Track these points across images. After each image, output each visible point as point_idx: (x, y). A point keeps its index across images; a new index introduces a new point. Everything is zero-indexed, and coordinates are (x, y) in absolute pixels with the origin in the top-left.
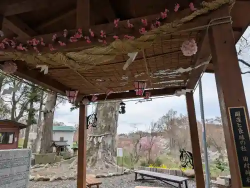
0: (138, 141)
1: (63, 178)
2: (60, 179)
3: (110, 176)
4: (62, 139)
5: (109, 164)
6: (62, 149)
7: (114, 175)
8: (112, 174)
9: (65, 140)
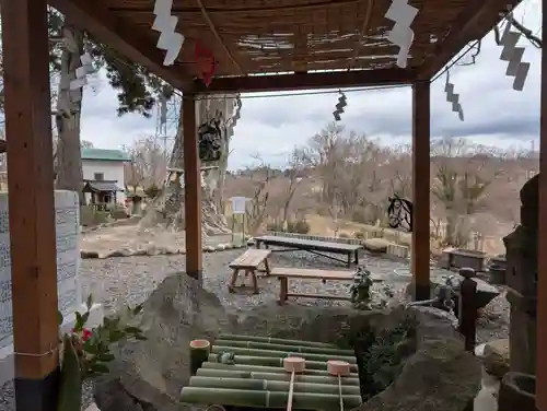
0: (263, 186)
1: (125, 253)
2: (118, 255)
3: (220, 250)
4: (99, 177)
5: (212, 229)
6: (106, 198)
7: (227, 249)
8: (223, 246)
9: (105, 178)
